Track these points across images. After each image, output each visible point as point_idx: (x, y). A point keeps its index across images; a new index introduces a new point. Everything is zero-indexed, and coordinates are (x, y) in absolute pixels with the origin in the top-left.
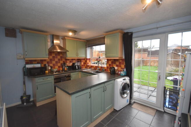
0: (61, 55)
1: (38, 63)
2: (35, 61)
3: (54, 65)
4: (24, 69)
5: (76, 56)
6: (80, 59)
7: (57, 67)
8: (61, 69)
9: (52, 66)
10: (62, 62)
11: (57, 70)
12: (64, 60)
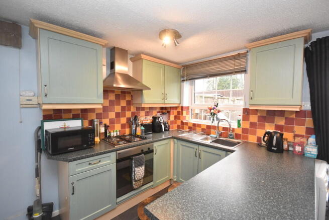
0: (128, 98)
1: (76, 117)
2: (69, 111)
3: (112, 121)
4: (40, 133)
5: (162, 102)
6: (166, 108)
7: (118, 127)
8: (127, 131)
9: (108, 124)
10: (128, 114)
11: (118, 133)
12: (133, 109)
